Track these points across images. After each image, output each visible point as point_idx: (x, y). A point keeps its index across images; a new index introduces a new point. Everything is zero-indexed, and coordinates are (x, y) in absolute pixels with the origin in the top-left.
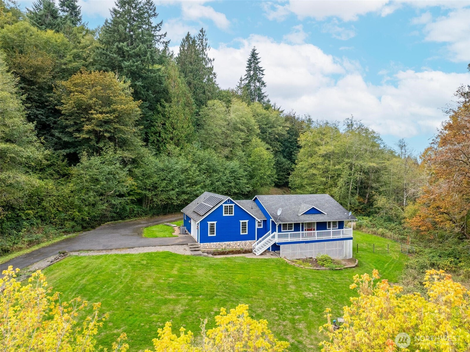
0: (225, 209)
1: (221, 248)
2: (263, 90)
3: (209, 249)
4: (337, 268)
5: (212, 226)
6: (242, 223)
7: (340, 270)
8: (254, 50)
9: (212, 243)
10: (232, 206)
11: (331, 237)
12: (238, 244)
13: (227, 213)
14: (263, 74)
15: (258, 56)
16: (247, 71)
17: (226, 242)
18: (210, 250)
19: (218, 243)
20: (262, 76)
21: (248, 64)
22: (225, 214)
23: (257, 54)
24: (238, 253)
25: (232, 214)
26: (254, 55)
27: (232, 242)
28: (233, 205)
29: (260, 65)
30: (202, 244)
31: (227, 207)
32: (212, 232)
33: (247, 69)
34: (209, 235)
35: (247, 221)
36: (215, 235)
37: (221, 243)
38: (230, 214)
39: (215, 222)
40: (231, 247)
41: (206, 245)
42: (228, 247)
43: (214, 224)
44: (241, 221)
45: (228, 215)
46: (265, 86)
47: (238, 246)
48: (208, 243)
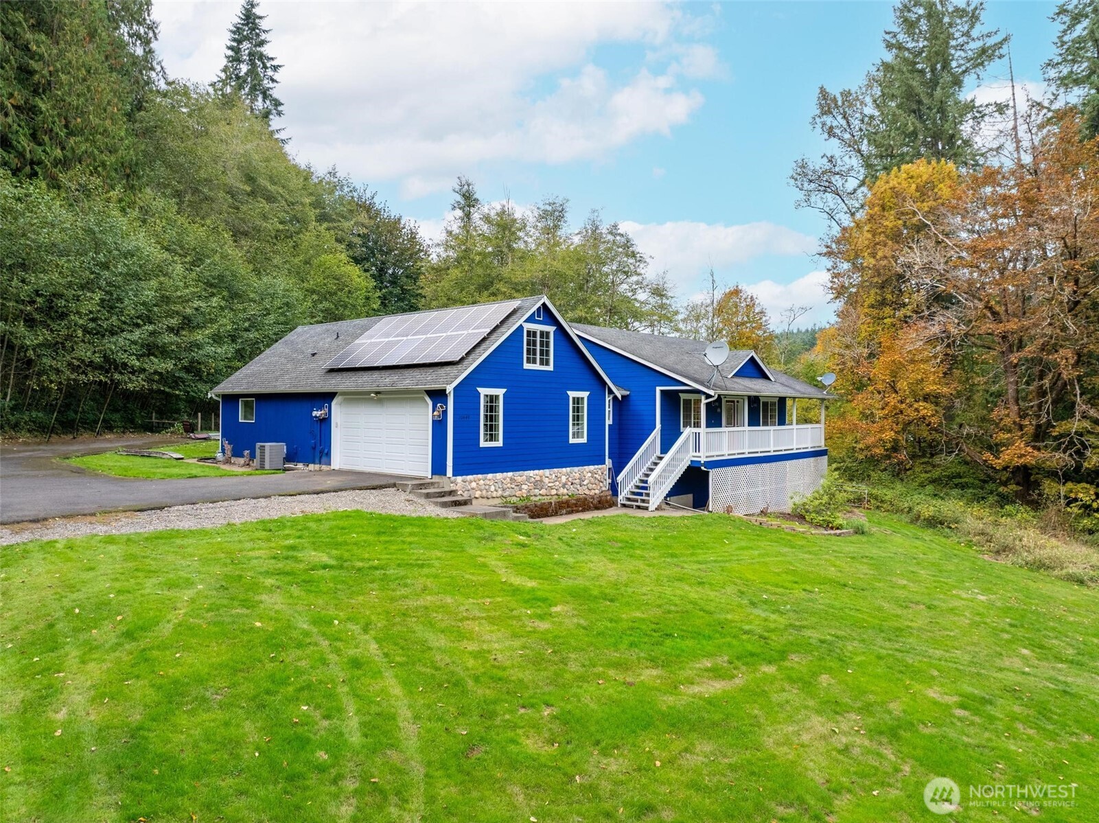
0: (529, 342)
1: (518, 493)
2: (275, 122)
5: (491, 404)
6: (574, 400)
8: (252, 6)
9: (490, 476)
10: (548, 334)
13: (534, 361)
14: (273, 80)
17: (531, 473)
19: (510, 474)
21: (234, 40)
22: (529, 360)
23: (260, 18)
25: (547, 362)
26: (250, 18)
27: (547, 472)
28: (552, 328)
29: (267, 51)
30: (459, 479)
31: (535, 334)
32: (492, 429)
33: (230, 53)
34: (483, 444)
35: (585, 395)
36: (500, 443)
37: (518, 476)
38: (542, 363)
39: (500, 392)
40: (543, 491)
41: (474, 485)
42: (537, 491)
43: (497, 398)
44: (571, 394)
45: (537, 367)
46: (280, 113)
47: (564, 486)
48: (480, 476)
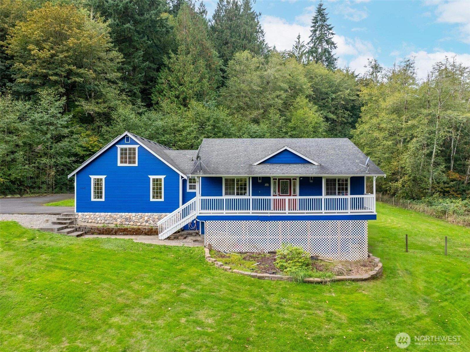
0: (122, 154)
1: (115, 223)
2: (333, 52)
3: (92, 224)
4: (311, 279)
5: (98, 182)
6: (154, 180)
7: (319, 283)
8: (321, 5)
9: (97, 214)
10: (134, 149)
11: (323, 212)
12: (146, 218)
13: (126, 162)
14: (333, 34)
15: (326, 12)
16: (311, 31)
17: (123, 214)
18: (95, 225)
19: (109, 214)
20: (332, 36)
21: (313, 23)
22: (122, 162)
23: (324, 9)
24: (136, 234)
25: (134, 162)
26: (320, 11)
27: (134, 214)
28: (136, 147)
29: (328, 22)
30: (80, 214)
31: (126, 149)
32: (98, 194)
33: (313, 29)
34: (93, 199)
35: (163, 177)
36: (103, 200)
37: (114, 215)
38: (130, 163)
39: (103, 177)
40: (132, 223)
41: (88, 217)
42: (127, 223)
43: (101, 179)
44: (151, 177)
45: (127, 165)
46: (335, 48)
47: (147, 221)
48: (91, 213)
